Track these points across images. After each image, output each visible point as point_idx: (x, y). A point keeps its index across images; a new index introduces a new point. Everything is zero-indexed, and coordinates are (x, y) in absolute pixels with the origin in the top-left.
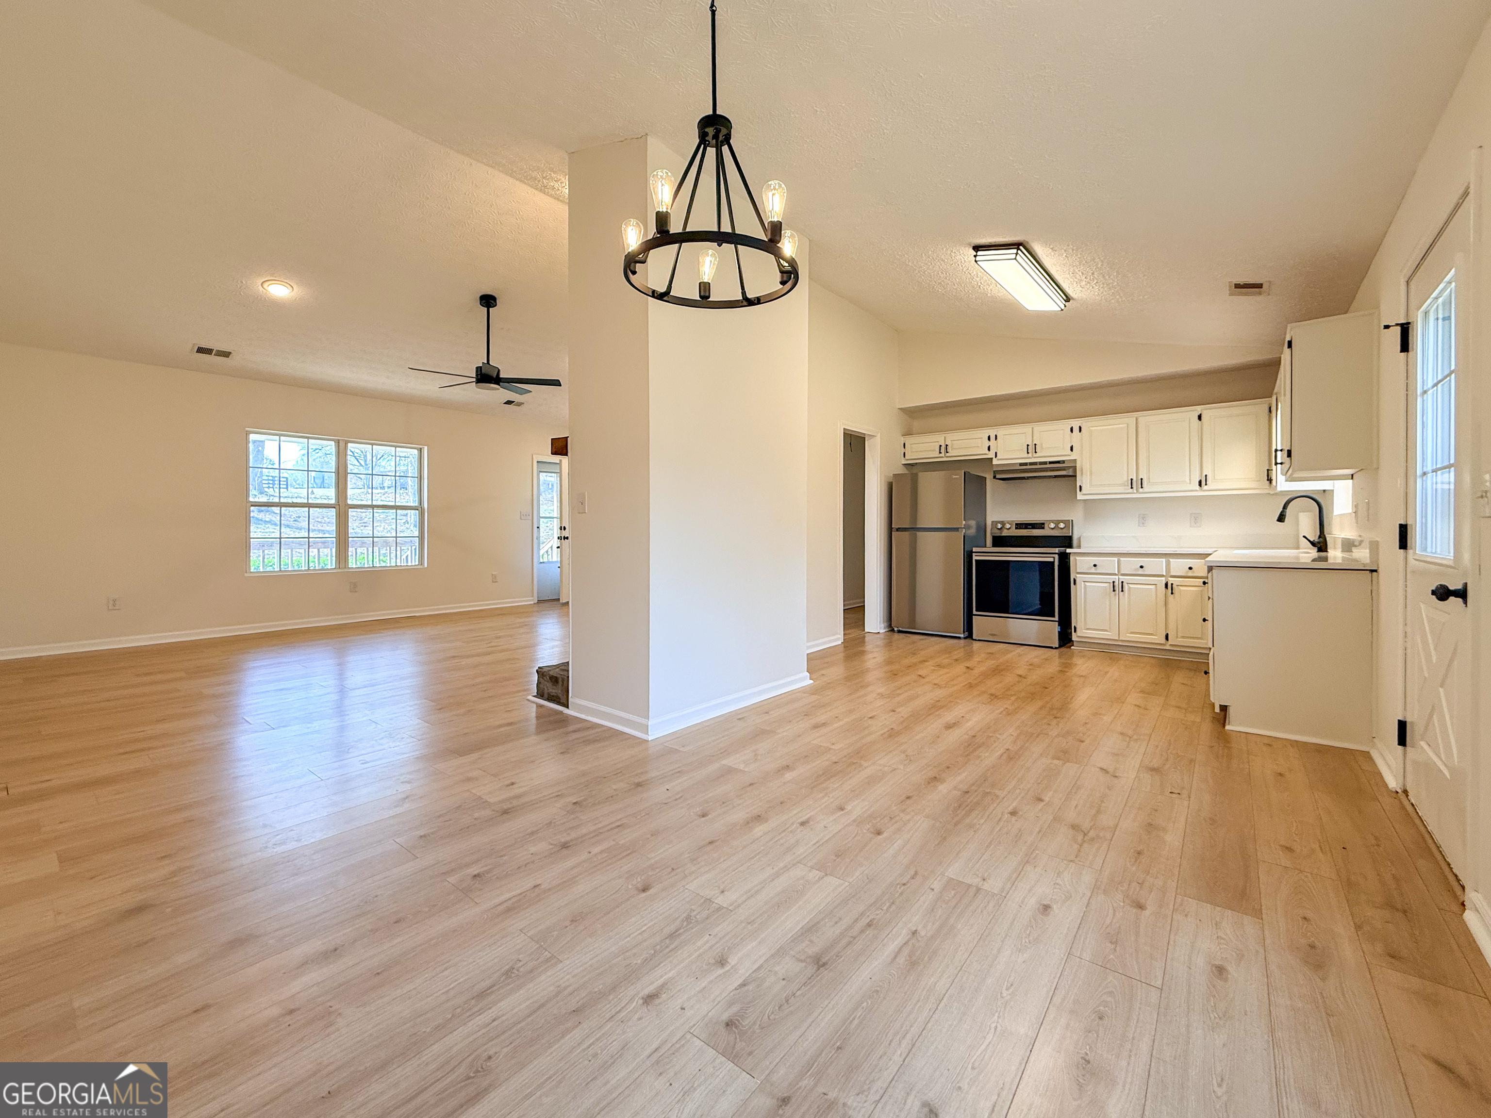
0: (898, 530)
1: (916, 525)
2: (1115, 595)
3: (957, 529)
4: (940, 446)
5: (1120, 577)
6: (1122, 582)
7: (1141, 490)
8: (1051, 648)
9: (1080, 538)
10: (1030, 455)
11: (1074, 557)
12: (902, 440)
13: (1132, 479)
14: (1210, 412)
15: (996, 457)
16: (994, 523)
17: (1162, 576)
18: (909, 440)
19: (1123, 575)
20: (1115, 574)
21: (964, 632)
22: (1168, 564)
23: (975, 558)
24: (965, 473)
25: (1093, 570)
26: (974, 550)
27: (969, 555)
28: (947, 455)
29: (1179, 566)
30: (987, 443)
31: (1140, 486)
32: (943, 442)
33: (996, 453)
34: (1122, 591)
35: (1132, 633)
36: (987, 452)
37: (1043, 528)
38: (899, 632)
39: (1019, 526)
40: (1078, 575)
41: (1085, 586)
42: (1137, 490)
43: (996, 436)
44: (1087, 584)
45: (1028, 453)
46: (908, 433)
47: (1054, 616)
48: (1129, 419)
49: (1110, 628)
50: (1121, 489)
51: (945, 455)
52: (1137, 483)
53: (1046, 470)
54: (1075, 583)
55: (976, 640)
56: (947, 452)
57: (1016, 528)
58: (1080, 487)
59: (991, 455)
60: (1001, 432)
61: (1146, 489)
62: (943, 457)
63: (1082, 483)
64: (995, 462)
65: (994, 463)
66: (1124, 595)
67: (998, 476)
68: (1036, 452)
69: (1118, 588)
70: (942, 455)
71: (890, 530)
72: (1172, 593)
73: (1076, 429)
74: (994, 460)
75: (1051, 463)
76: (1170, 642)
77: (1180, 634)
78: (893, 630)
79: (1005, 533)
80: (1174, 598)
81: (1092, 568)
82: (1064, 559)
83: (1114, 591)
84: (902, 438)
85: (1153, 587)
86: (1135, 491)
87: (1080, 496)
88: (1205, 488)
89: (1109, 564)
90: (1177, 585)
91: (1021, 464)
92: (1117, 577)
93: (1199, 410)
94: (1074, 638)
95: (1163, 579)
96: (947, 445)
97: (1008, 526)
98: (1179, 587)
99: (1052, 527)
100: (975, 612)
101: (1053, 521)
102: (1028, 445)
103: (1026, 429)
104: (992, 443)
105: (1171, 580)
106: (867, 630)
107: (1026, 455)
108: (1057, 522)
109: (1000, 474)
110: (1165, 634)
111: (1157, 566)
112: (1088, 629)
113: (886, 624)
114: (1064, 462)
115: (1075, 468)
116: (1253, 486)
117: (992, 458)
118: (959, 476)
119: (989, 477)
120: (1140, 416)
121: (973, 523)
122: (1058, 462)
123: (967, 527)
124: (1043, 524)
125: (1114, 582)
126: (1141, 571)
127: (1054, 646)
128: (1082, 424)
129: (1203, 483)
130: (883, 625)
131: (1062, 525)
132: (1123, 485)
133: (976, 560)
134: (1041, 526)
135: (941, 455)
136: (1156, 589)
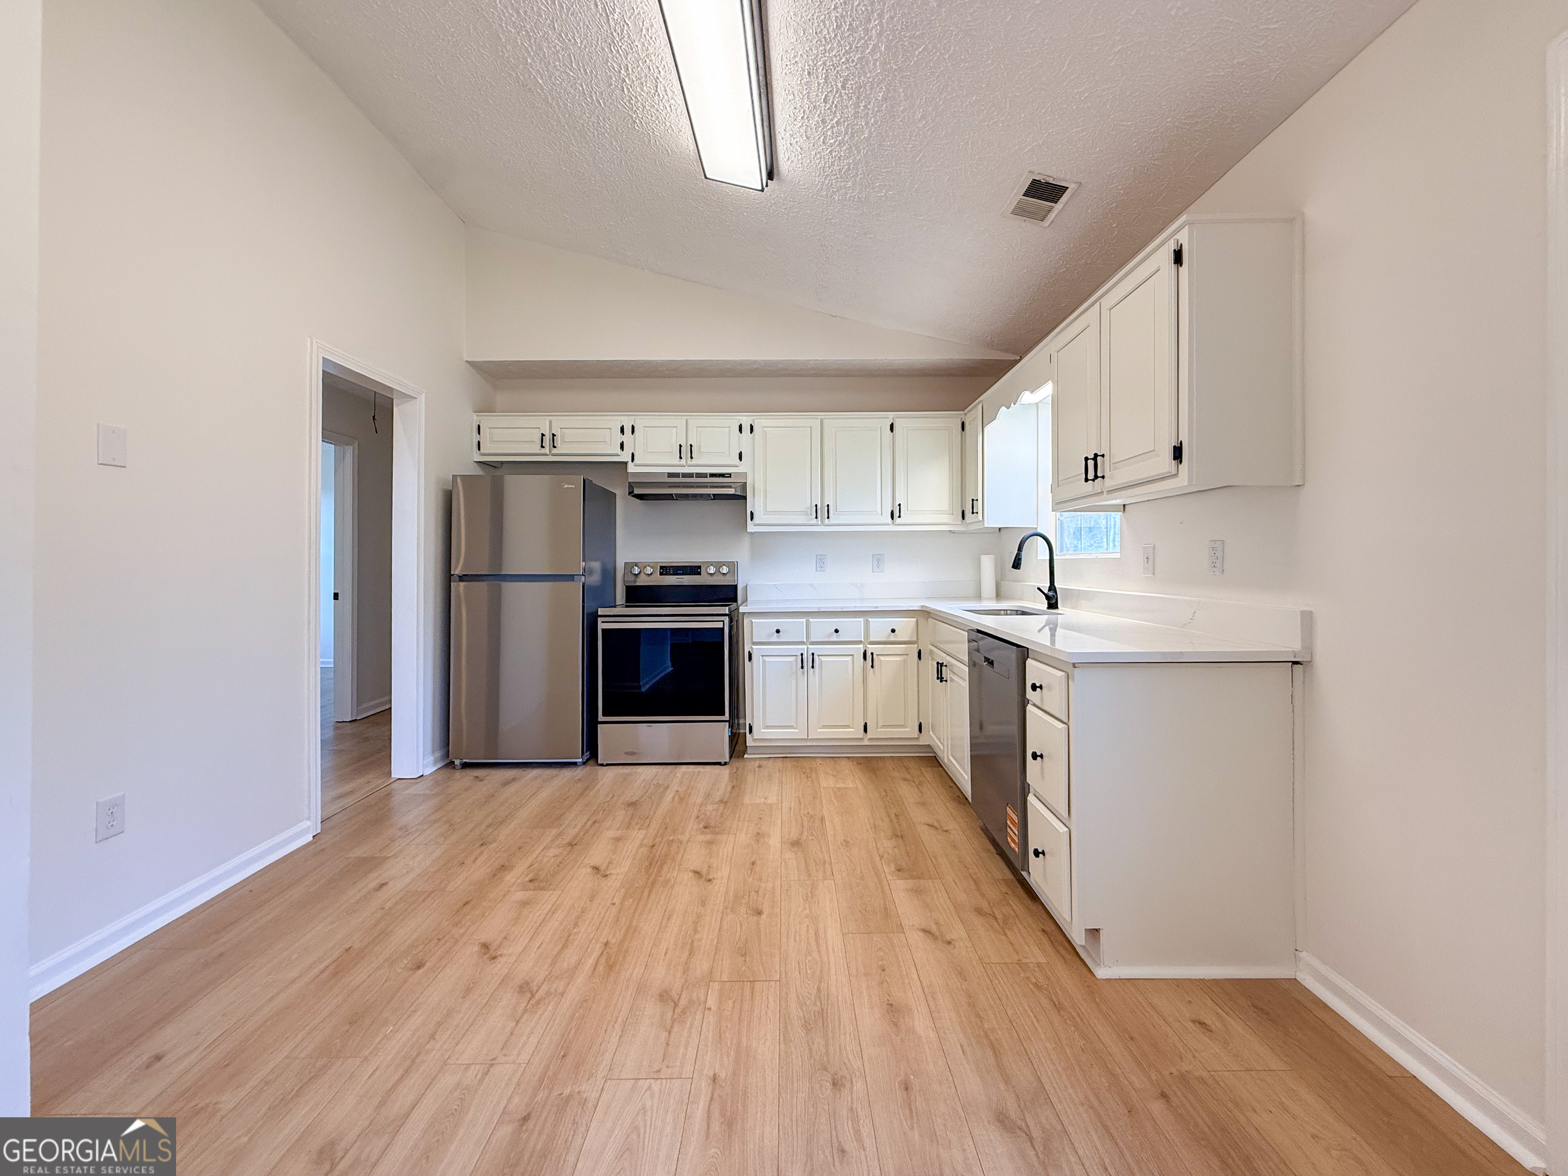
0: (462, 578)
1: (500, 569)
2: (803, 673)
3: (571, 577)
4: (543, 435)
5: (809, 646)
6: (813, 654)
7: (827, 521)
8: (720, 764)
9: (746, 586)
10: (683, 461)
11: (749, 620)
12: (475, 419)
13: (816, 506)
14: (904, 421)
15: (633, 460)
16: (629, 566)
17: (860, 642)
18: (487, 422)
19: (813, 643)
20: (802, 643)
21: (583, 754)
22: (867, 624)
23: (601, 626)
24: (584, 480)
25: (775, 638)
26: (601, 611)
27: (591, 621)
28: (555, 451)
29: (879, 627)
30: (619, 438)
31: (826, 516)
32: (548, 430)
33: (633, 455)
34: (813, 667)
35: (824, 727)
36: (619, 451)
37: (699, 574)
38: (465, 766)
39: (665, 570)
40: (753, 647)
41: (764, 662)
42: (822, 522)
43: (633, 427)
44: (767, 659)
45: (681, 458)
46: (486, 408)
47: (723, 714)
48: (812, 421)
49: (797, 722)
50: (801, 520)
51: (550, 452)
52: (822, 512)
53: (704, 486)
54: (750, 659)
55: (602, 765)
56: (554, 447)
57: (661, 574)
58: (752, 514)
59: (625, 457)
60: (642, 421)
61: (832, 520)
62: (546, 455)
63: (754, 508)
64: (631, 468)
65: (629, 470)
66: (814, 673)
67: (636, 491)
68: (692, 458)
69: (807, 663)
70: (547, 450)
71: (448, 578)
72: (872, 667)
73: (746, 429)
74: (630, 465)
75: (712, 475)
76: (870, 734)
77: (880, 725)
78: (450, 765)
79: (642, 581)
80: (874, 672)
81: (773, 634)
82: (734, 620)
83: (802, 667)
84: (475, 416)
85: (849, 659)
86: (820, 523)
87: (751, 528)
88: (898, 521)
89: (794, 628)
90: (877, 655)
91: (671, 475)
92: (805, 647)
93: (891, 417)
94: (750, 742)
95: (861, 646)
96: (554, 435)
97: (649, 570)
98: (880, 657)
99: (712, 572)
100: (601, 718)
101: (711, 564)
102: (680, 446)
103: (677, 421)
104: (627, 438)
105: (871, 648)
106: (395, 775)
107: (677, 461)
108: (718, 565)
109: (639, 487)
110: (863, 724)
111: (852, 628)
112: (767, 727)
113: (438, 754)
114: (730, 475)
115: (744, 486)
116: (945, 521)
117: (626, 463)
118: (573, 485)
119: (620, 493)
120: (825, 418)
121: (596, 565)
122: (722, 475)
123: (586, 572)
124: (699, 567)
125: (802, 654)
126: (835, 638)
127: (723, 761)
128: (754, 420)
129: (896, 514)
130: (431, 759)
131: (725, 570)
132: (805, 513)
133: (603, 630)
134: (695, 570)
135: (543, 451)
136: (853, 659)
